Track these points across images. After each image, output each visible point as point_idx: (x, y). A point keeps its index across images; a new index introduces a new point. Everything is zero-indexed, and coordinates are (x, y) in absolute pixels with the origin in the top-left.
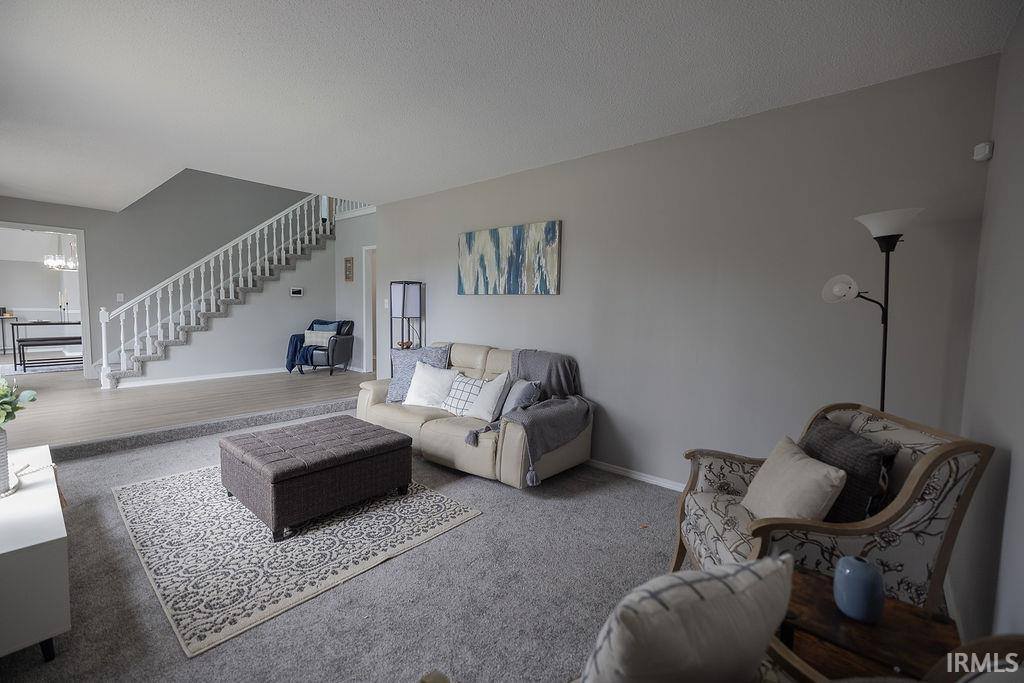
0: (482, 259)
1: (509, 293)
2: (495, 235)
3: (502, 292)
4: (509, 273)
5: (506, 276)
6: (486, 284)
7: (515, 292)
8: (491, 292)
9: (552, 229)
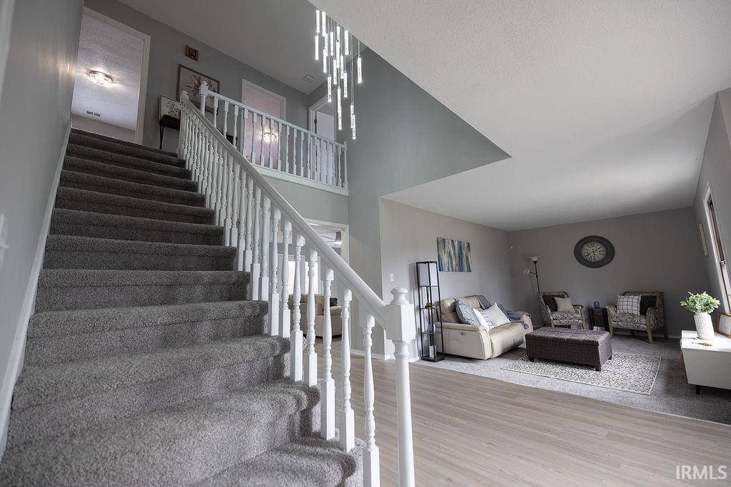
0: (449, 255)
2: (453, 243)
3: (458, 271)
4: (459, 262)
9: (468, 246)
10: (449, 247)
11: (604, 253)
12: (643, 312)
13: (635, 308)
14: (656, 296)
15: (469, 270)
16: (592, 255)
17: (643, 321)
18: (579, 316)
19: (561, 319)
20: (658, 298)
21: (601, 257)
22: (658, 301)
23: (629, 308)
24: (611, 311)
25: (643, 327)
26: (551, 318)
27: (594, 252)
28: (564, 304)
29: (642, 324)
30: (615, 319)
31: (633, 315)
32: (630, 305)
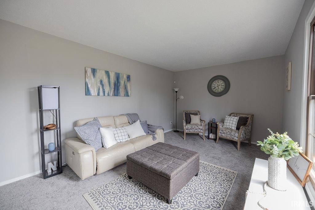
0: (101, 81)
1: (115, 96)
2: (107, 73)
3: (112, 95)
4: (115, 88)
5: (113, 90)
6: (104, 92)
7: (117, 96)
8: (106, 94)
9: (129, 77)
10: (101, 74)
11: (224, 87)
12: (238, 128)
13: (233, 125)
14: (248, 118)
15: (127, 95)
16: (217, 88)
17: (237, 135)
18: (201, 127)
19: (191, 129)
20: (249, 119)
21: (222, 89)
22: (249, 121)
23: (231, 124)
24: (220, 126)
25: (236, 139)
26: (185, 128)
27: (219, 86)
28: (195, 119)
29: (236, 136)
30: (221, 131)
31: (231, 130)
32: (232, 122)
